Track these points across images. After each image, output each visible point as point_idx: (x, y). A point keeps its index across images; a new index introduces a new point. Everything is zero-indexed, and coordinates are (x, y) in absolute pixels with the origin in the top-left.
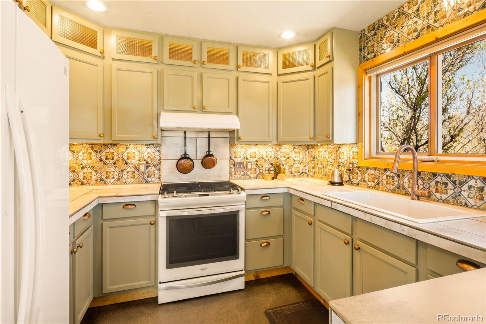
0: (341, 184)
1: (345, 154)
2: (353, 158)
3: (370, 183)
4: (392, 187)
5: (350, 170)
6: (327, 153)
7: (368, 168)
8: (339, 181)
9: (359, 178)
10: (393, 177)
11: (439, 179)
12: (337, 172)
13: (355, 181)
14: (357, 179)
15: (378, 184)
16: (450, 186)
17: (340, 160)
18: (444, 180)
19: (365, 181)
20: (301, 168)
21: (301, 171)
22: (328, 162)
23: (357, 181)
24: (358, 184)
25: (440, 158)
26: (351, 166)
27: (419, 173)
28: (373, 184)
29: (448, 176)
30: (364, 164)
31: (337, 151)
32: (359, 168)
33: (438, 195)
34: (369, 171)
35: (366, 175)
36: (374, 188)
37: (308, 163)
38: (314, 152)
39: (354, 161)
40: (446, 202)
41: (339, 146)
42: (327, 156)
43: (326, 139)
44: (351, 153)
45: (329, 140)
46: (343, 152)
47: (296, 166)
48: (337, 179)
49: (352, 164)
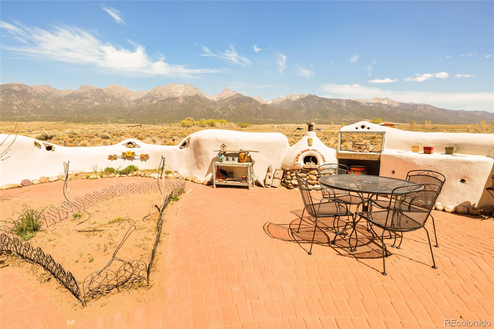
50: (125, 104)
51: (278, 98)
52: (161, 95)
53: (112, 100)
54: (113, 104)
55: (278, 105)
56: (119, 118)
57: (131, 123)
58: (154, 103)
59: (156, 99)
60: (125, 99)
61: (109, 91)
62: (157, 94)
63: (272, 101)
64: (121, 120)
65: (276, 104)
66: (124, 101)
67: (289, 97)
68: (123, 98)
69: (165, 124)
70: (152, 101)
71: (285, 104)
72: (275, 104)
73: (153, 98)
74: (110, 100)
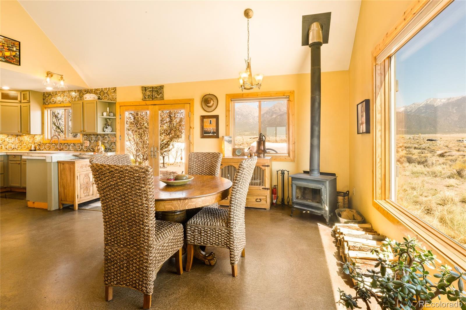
0: (35, 150)
1: (37, 138)
2: (41, 140)
3: (47, 149)
4: (54, 149)
5: (39, 145)
6: (29, 138)
7: (46, 144)
8: (34, 149)
9: (43, 147)
10: (54, 146)
11: (65, 145)
12: (33, 146)
13: (41, 149)
14: (42, 148)
15: (50, 149)
16: (68, 146)
17: (35, 141)
19: (45, 148)
21: (12, 148)
22: (29, 142)
23: (42, 149)
25: (67, 139)
26: (40, 143)
27: (61, 144)
28: (48, 149)
29: (67, 144)
30: (45, 142)
31: (33, 138)
32: (43, 144)
33: (65, 149)
34: (47, 145)
35: (46, 146)
36: (49, 150)
38: (21, 138)
39: (41, 141)
40: (67, 150)
41: (35, 135)
42: (29, 140)
44: (40, 138)
45: (28, 133)
46: (36, 138)
48: (33, 149)
49: (40, 142)
50: (250, 120)
51: (413, 104)
52: (280, 109)
53: (241, 117)
54: (242, 119)
55: (413, 112)
56: (245, 131)
57: (254, 135)
58: (274, 118)
59: (276, 113)
60: (251, 115)
61: (240, 109)
62: (277, 109)
63: (404, 108)
64: (247, 133)
65: (410, 111)
66: (250, 116)
67: (430, 102)
68: (249, 115)
69: (282, 136)
70: (272, 115)
71: (424, 111)
72: (408, 111)
73: (273, 113)
74: (240, 117)
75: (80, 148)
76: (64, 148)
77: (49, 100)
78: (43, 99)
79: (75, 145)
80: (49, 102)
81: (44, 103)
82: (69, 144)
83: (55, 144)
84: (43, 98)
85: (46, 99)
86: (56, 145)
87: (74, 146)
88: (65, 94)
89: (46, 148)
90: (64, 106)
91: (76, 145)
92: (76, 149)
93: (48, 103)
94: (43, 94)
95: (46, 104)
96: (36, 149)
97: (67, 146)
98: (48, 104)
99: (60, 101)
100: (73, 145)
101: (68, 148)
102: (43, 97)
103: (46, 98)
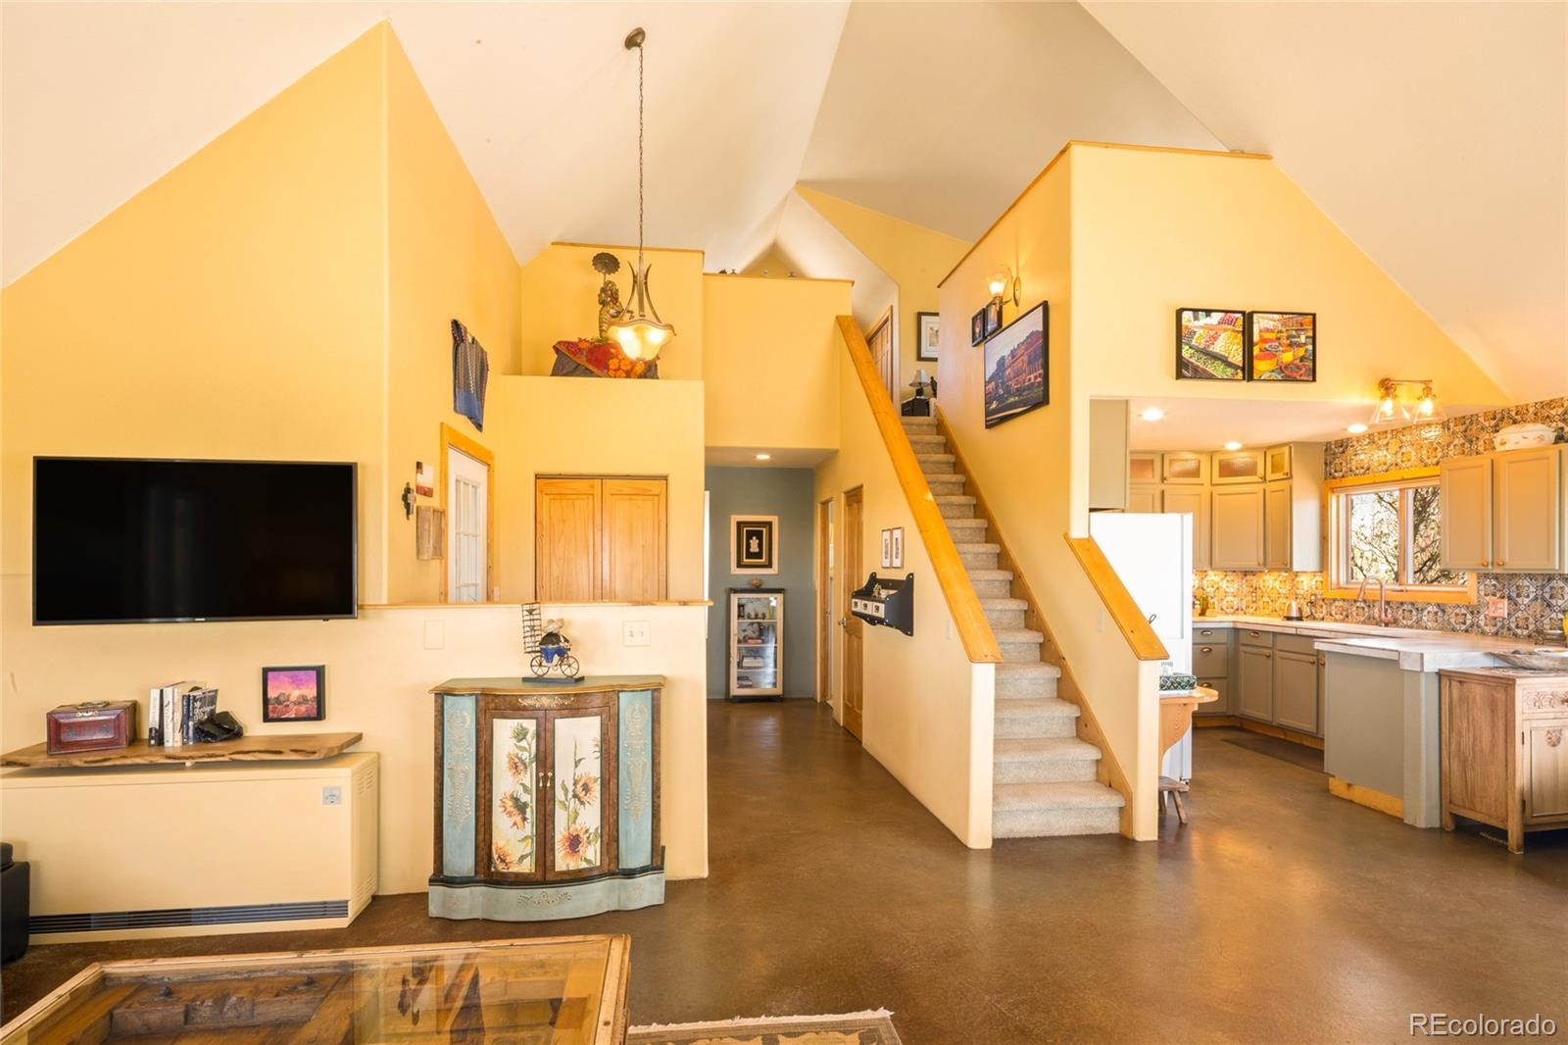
0: (1300, 619)
1: (1305, 583)
2: (1317, 588)
3: (1337, 617)
4: (1362, 619)
5: (1312, 603)
6: (1278, 582)
7: (1334, 600)
8: (1298, 615)
9: (1324, 612)
10: (1363, 608)
11: (1405, 607)
12: (1294, 605)
13: (1318, 615)
14: (1322, 612)
15: (1347, 616)
16: (1414, 613)
17: (1298, 592)
18: (1410, 607)
19: (1332, 615)
20: (1235, 603)
21: (1235, 607)
22: (1280, 593)
23: (1321, 616)
24: (1323, 619)
25: (1408, 588)
26: (1313, 597)
27: (1388, 603)
28: (1341, 617)
29: (1413, 604)
30: (1331, 594)
31: (1293, 580)
32: (1323, 600)
33: (1405, 622)
34: (1337, 603)
35: (1333, 608)
36: (1343, 621)
37: (1245, 596)
38: (1254, 580)
39: (1317, 592)
40: (1411, 627)
41: (1297, 574)
42: (1278, 587)
43: (1284, 566)
44: (1314, 583)
45: (1286, 565)
46: (1302, 582)
47: (1228, 599)
48: (1294, 614)
49: (1315, 595)
75: (1464, 623)
76: (1401, 618)
77: (1344, 464)
78: (1326, 464)
79: (1444, 611)
80: (1344, 469)
81: (1329, 476)
82: (1420, 606)
83: (1365, 601)
84: (1326, 459)
85: (1337, 461)
86: (1369, 606)
87: (1440, 614)
88: (1404, 439)
89: (1333, 613)
90: (1403, 479)
91: (1449, 610)
92: (1449, 623)
93: (1341, 474)
94: (1324, 448)
95: (1334, 478)
96: (1304, 614)
97: (1411, 611)
98: (1343, 476)
99: (1385, 464)
100: (1436, 609)
101: (1414, 618)
102: (1326, 455)
103: (1334, 459)
